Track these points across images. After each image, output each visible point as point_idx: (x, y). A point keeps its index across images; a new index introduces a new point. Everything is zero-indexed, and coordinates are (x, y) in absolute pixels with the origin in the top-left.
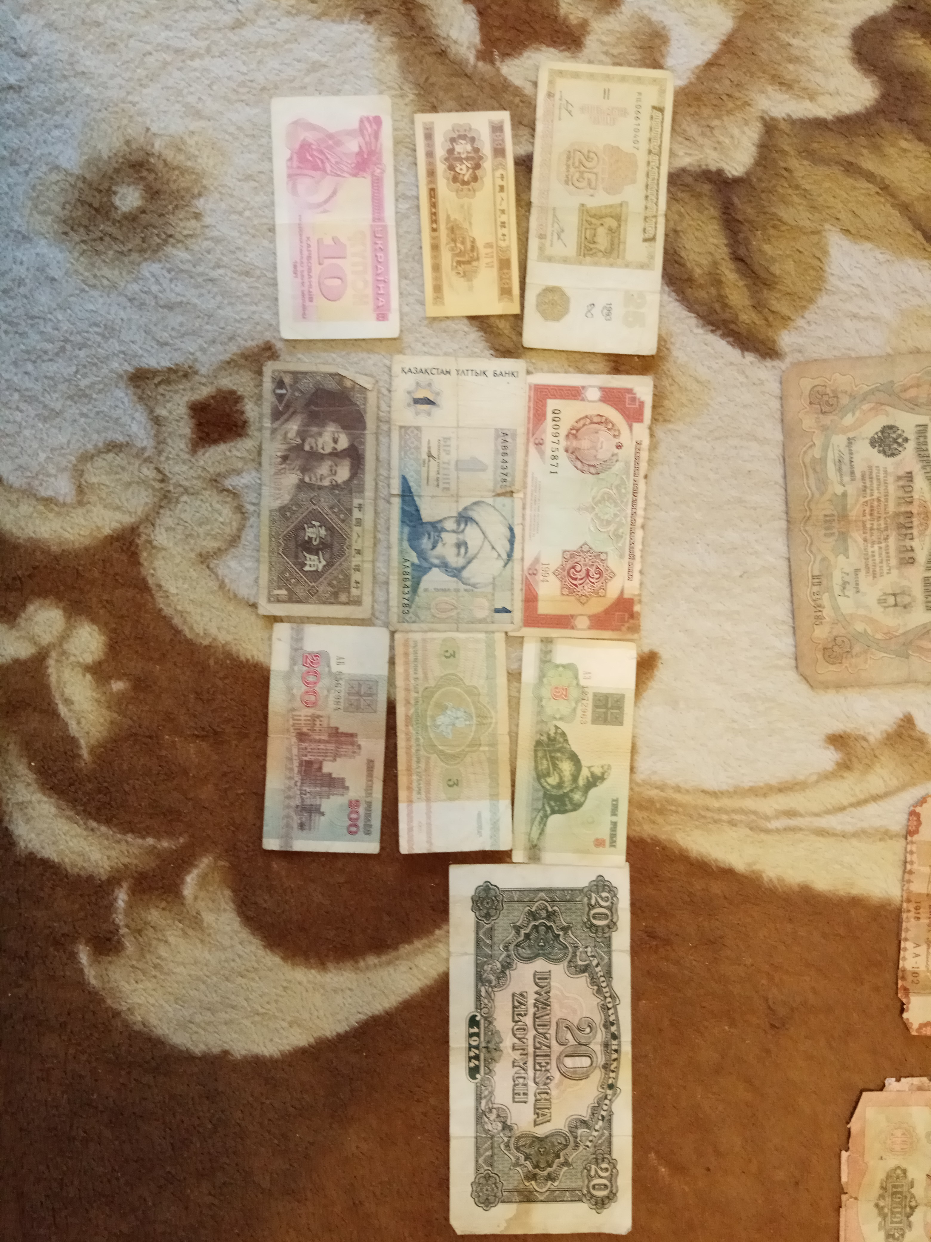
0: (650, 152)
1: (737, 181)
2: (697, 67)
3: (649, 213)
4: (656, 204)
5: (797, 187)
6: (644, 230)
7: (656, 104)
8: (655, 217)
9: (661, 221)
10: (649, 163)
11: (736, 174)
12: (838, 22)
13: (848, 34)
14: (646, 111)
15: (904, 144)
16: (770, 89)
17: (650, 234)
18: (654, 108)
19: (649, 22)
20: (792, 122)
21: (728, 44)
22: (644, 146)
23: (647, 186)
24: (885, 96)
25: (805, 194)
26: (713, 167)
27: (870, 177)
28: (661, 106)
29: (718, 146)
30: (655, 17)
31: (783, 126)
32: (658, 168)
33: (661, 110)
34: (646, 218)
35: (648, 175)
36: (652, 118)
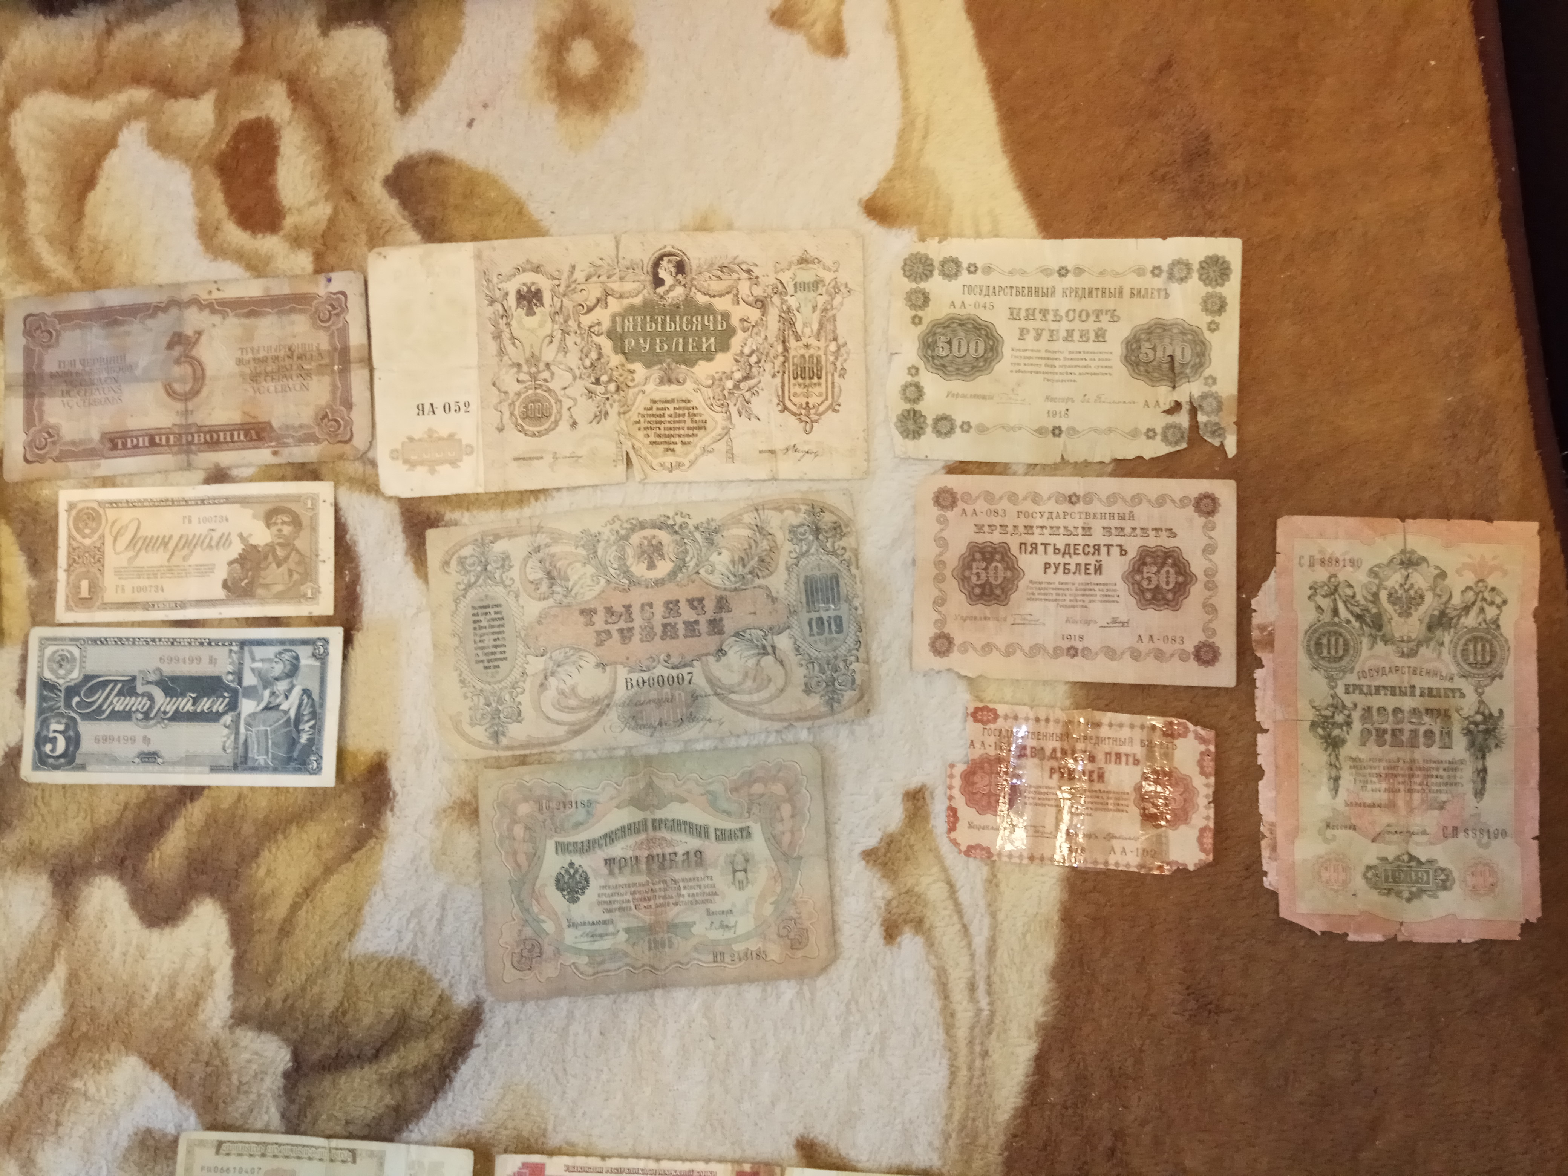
0: (263, 1155)
1: (296, 1056)
2: (177, 1097)
3: (326, 1157)
4: (317, 1148)
5: (303, 989)
6: (343, 1162)
7: (214, 1150)
8: (330, 1149)
9: (335, 1143)
10: (275, 1156)
11: (288, 1057)
12: (134, 942)
13: (146, 932)
14: (221, 1161)
15: (262, 872)
16: (202, 1017)
17: (347, 1155)
18: (217, 1152)
19: (129, 1150)
20: (236, 995)
21: (154, 1063)
22: (258, 1162)
23: (299, 1158)
24: (212, 892)
25: (311, 979)
26: (280, 1082)
27: (295, 907)
28: (216, 1144)
29: (259, 1076)
30: (124, 1143)
31: (239, 1004)
32: (280, 1145)
33: (220, 1144)
34: (332, 1161)
35: (287, 1157)
36: (228, 1154)
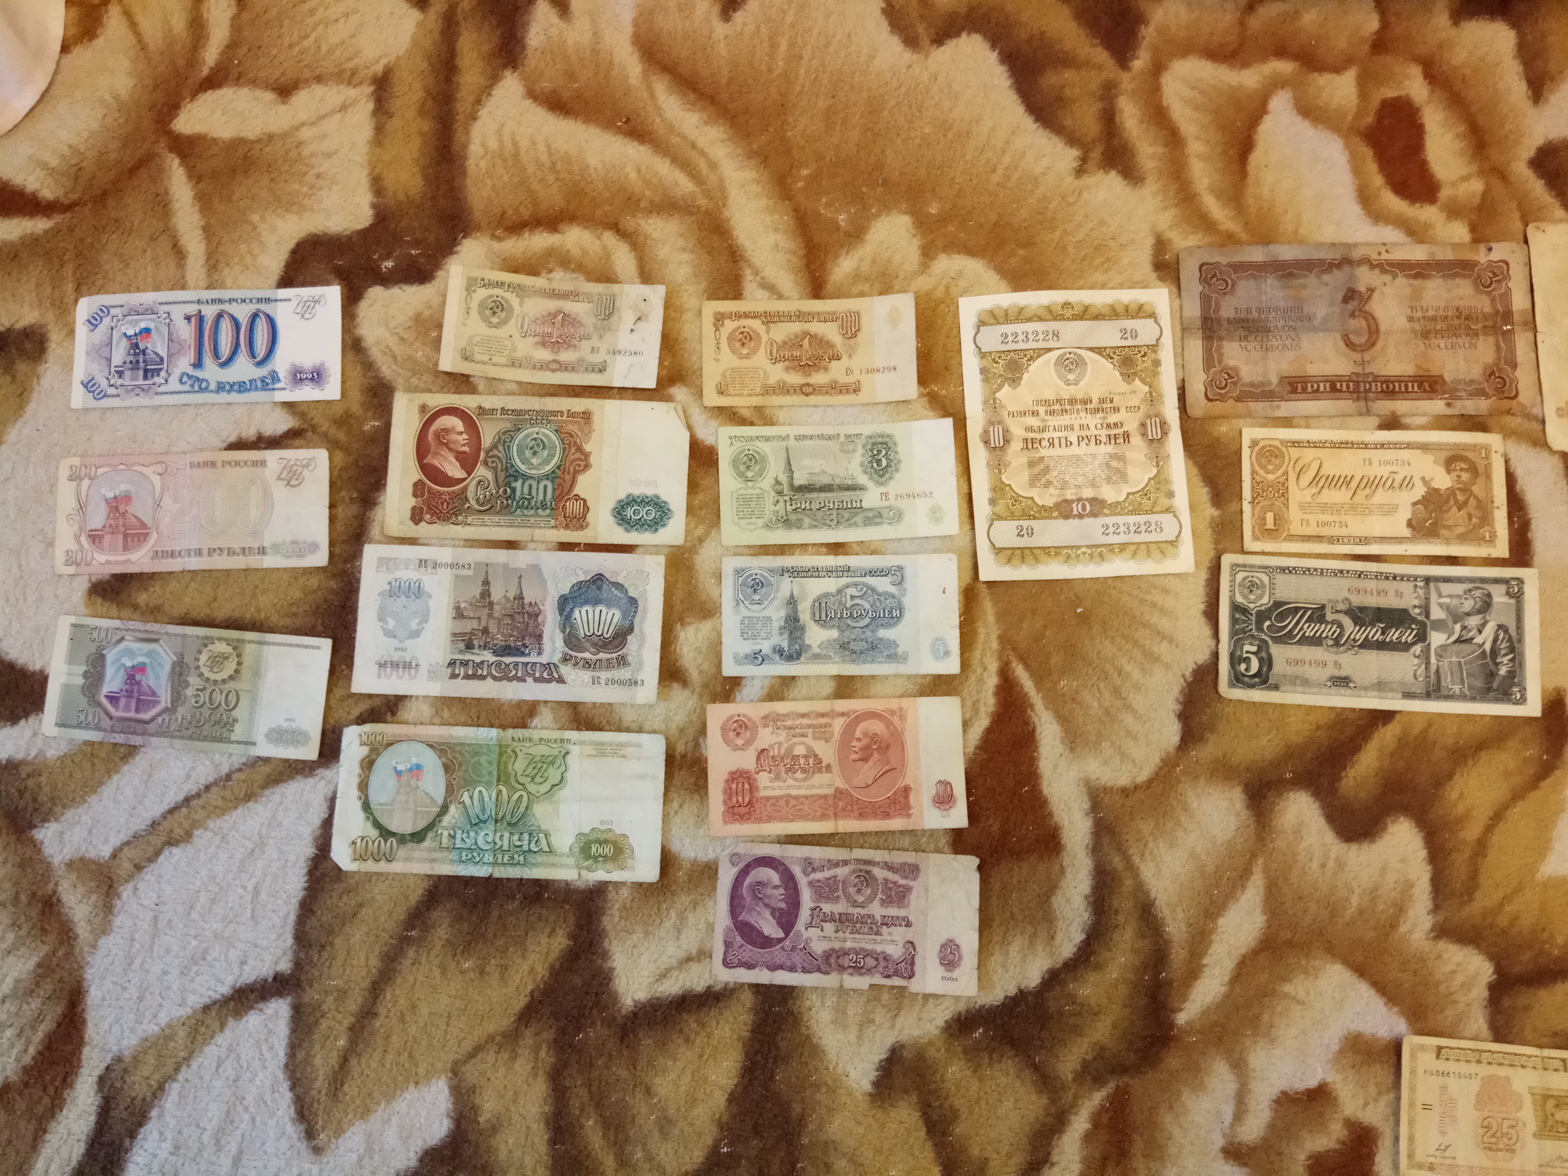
0: (1479, 1062)
1: (1499, 970)
2: (1386, 1004)
3: (1540, 1065)
4: (1530, 1057)
5: (1501, 905)
6: (1556, 1070)
7: (1434, 1056)
8: (1543, 1058)
9: (1547, 1052)
10: (1489, 1063)
11: (1491, 970)
12: (1333, 855)
13: (1345, 846)
14: (1441, 1065)
15: (1454, 795)
16: (1403, 928)
17: (1558, 1064)
18: (1438, 1057)
20: (1436, 908)
21: (1361, 971)
22: (1473, 1068)
23: (1511, 1065)
24: (1405, 810)
25: (1508, 898)
26: (1485, 993)
27: (1489, 829)
28: (1435, 1049)
29: (1467, 986)
30: (1336, 1047)
31: (1441, 916)
32: (1493, 1053)
33: (1440, 1049)
34: (1545, 1069)
35: (1500, 1064)
36: (1447, 1059)
